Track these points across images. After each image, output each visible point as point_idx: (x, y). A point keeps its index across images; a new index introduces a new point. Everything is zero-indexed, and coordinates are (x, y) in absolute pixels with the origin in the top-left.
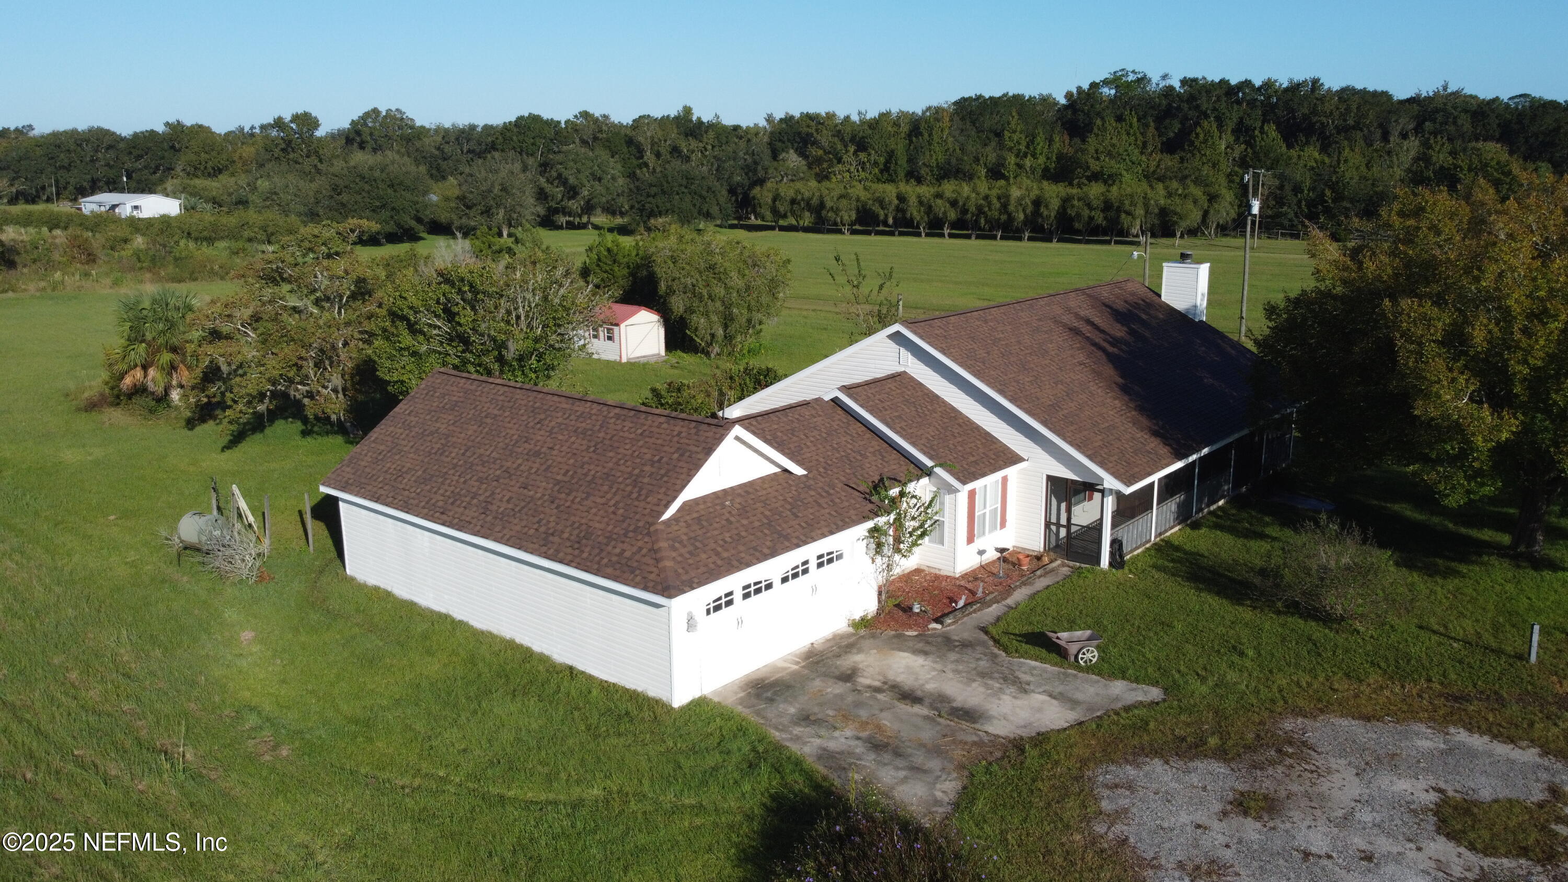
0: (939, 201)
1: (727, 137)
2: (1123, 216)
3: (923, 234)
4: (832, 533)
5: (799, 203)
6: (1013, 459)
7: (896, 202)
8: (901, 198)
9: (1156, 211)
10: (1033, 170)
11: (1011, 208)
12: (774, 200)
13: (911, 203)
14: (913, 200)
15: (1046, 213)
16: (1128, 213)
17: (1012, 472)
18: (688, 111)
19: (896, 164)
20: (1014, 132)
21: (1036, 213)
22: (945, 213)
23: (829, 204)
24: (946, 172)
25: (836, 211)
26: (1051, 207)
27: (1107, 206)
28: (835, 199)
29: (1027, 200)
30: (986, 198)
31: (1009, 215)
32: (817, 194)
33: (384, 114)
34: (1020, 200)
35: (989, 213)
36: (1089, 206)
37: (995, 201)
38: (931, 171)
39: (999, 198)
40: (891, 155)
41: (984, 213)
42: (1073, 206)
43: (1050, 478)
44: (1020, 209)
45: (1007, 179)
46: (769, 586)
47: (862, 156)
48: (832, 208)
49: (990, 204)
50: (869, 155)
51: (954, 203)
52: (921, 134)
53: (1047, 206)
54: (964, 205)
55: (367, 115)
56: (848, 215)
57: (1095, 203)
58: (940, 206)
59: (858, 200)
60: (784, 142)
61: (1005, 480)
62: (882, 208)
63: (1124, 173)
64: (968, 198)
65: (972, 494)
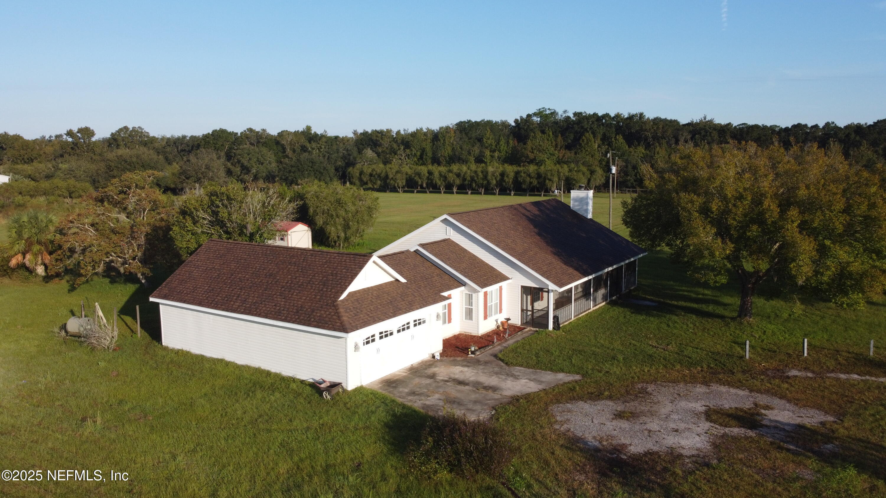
0: (451, 175)
1: (331, 142)
2: (547, 181)
3: (442, 192)
4: (421, 308)
5: (374, 176)
6: (503, 278)
7: (427, 175)
8: (430, 173)
9: (564, 178)
10: (499, 158)
11: (489, 177)
12: (361, 174)
13: (435, 176)
14: (436, 174)
15: (507, 180)
16: (550, 180)
17: (504, 284)
18: (309, 128)
19: (426, 155)
20: (489, 139)
21: (502, 180)
22: (454, 180)
23: (391, 176)
24: (453, 159)
25: (395, 180)
26: (510, 177)
27: (539, 176)
28: (394, 174)
29: (497, 174)
30: (476, 172)
31: (488, 181)
32: (384, 171)
33: (131, 129)
34: (493, 174)
35: (477, 181)
36: (529, 175)
37: (480, 174)
38: (446, 159)
39: (482, 172)
40: (423, 151)
41: (475, 180)
42: (521, 176)
43: (523, 287)
44: (494, 178)
45: (486, 163)
46: (391, 334)
47: (408, 151)
48: (392, 178)
49: (477, 175)
50: (412, 150)
51: (458, 175)
52: (439, 140)
53: (508, 176)
54: (464, 176)
55: (121, 130)
56: (401, 182)
57: (533, 175)
58: (451, 177)
59: (407, 174)
60: (363, 145)
61: (501, 288)
62: (420, 178)
63: (547, 160)
64: (466, 173)
65: (486, 294)
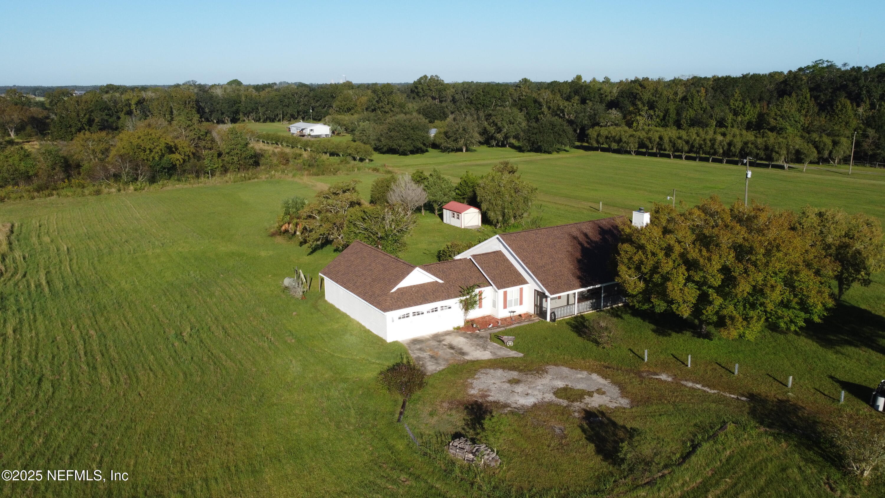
3: (672, 157)
5: (609, 139)
6: (524, 282)
7: (658, 140)
8: (661, 138)
9: (793, 152)
10: (742, 122)
11: (716, 146)
12: (598, 136)
13: (665, 141)
15: (734, 150)
16: (777, 153)
17: (524, 286)
21: (729, 149)
22: (682, 147)
25: (628, 143)
27: (766, 148)
28: (628, 137)
29: (725, 143)
30: (704, 140)
31: (715, 150)
32: (619, 134)
33: (429, 78)
35: (705, 148)
36: (757, 147)
38: (687, 121)
39: (710, 141)
40: (667, 111)
41: (702, 148)
42: (748, 147)
43: (535, 290)
44: (721, 147)
45: (726, 127)
46: (423, 313)
47: (652, 112)
48: (625, 142)
49: (705, 143)
50: (655, 111)
51: (687, 142)
52: (687, 100)
53: (734, 147)
54: (692, 143)
55: (421, 78)
56: (633, 146)
57: (760, 146)
58: (680, 143)
59: (639, 138)
61: (521, 290)
62: (651, 143)
63: (789, 127)
64: (695, 140)
65: (505, 293)
